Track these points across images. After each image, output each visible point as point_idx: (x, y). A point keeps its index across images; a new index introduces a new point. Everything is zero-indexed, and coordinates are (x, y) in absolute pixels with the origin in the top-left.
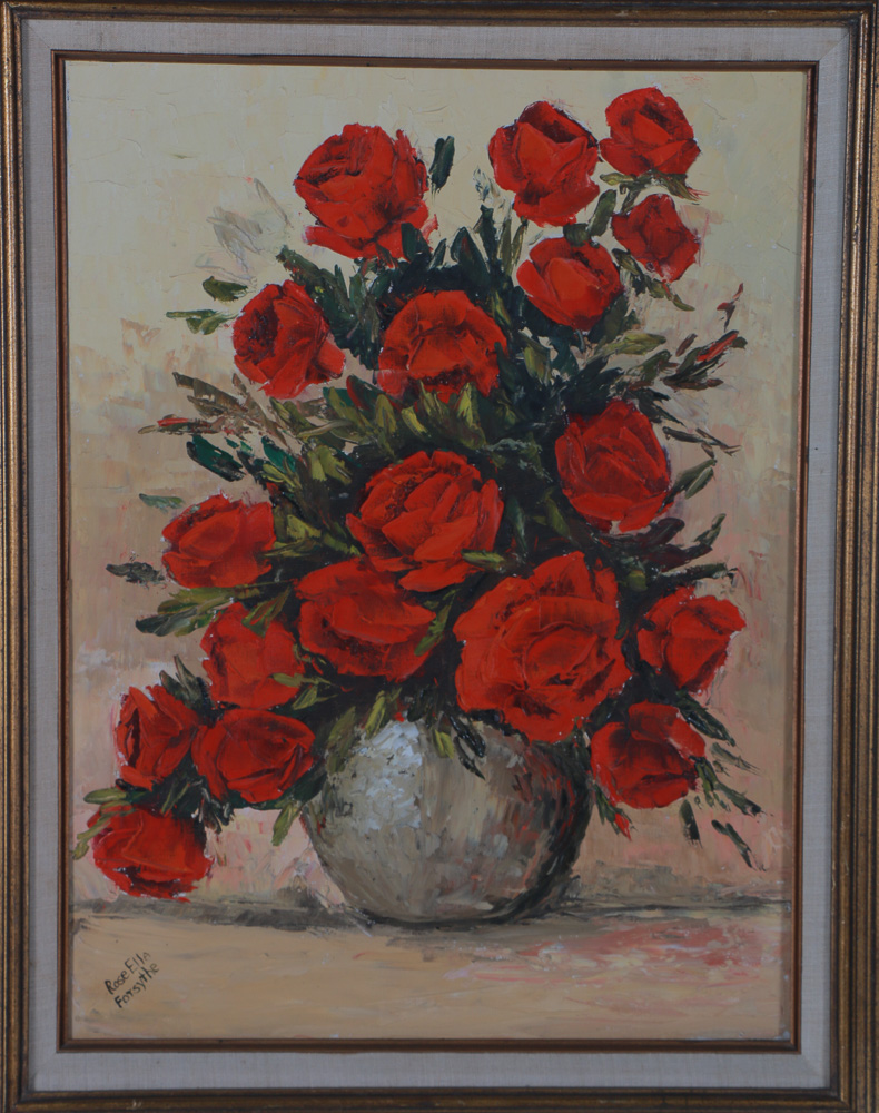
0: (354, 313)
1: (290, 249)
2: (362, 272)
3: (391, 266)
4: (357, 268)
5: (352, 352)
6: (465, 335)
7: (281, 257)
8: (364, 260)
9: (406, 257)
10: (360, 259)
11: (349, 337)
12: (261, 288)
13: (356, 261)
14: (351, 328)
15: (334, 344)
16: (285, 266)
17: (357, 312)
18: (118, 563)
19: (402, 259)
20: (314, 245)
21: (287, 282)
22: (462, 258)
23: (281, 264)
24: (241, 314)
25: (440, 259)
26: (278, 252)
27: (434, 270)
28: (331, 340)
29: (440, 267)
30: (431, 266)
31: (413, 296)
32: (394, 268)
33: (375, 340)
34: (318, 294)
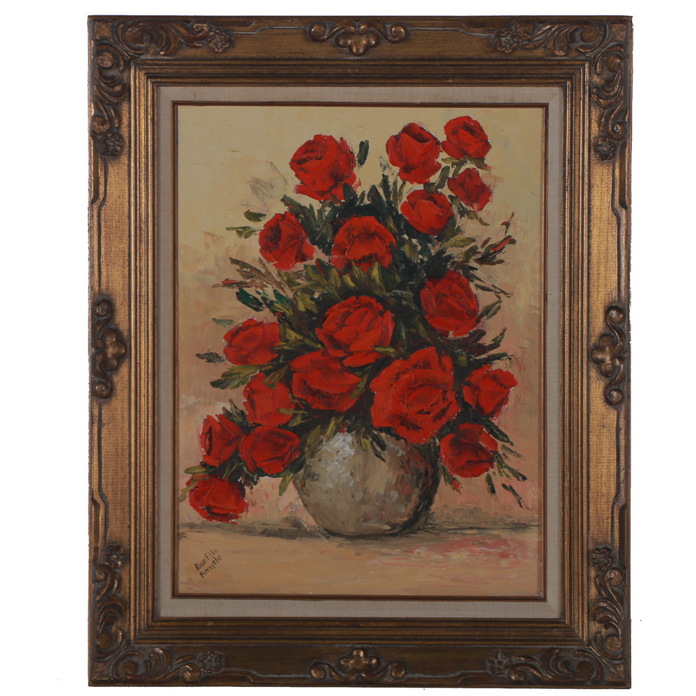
0: (319, 228)
1: (287, 196)
2: (323, 207)
4: (321, 205)
5: (318, 247)
6: (375, 238)
7: (283, 200)
8: (324, 201)
9: (345, 200)
10: (322, 201)
11: (317, 239)
12: (273, 215)
13: (320, 202)
14: (318, 235)
15: (309, 243)
16: (285, 204)
17: (321, 227)
18: (201, 353)
19: (343, 201)
20: (299, 194)
21: (286, 212)
22: (373, 200)
23: (283, 204)
24: (263, 228)
25: (362, 201)
26: (282, 198)
27: (359, 206)
28: (308, 241)
29: (362, 204)
30: (358, 204)
31: (349, 219)
32: (339, 205)
33: (330, 240)
34: (301, 218)
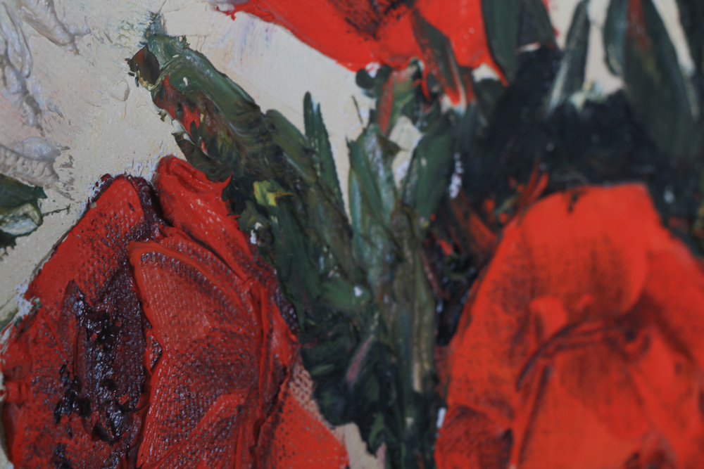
0: (364, 283)
1: (173, 29)
2: (380, 120)
3: (455, 98)
4: (367, 104)
5: (365, 436)
6: (646, 345)
7: (144, 65)
8: (385, 72)
9: (497, 66)
10: (373, 69)
11: (352, 375)
12: (85, 191)
13: (363, 80)
14: (358, 337)
15: (312, 407)
16: (159, 100)
17: (374, 275)
19: (484, 72)
20: (241, 16)
21: (166, 164)
22: (630, 67)
23: (143, 94)
24: (25, 308)
25: (577, 77)
26: (134, 43)
27: (565, 106)
28: (301, 390)
29: (578, 100)
30: (556, 95)
31: (515, 210)
32: (461, 107)
33: (424, 381)
34: (264, 211)
